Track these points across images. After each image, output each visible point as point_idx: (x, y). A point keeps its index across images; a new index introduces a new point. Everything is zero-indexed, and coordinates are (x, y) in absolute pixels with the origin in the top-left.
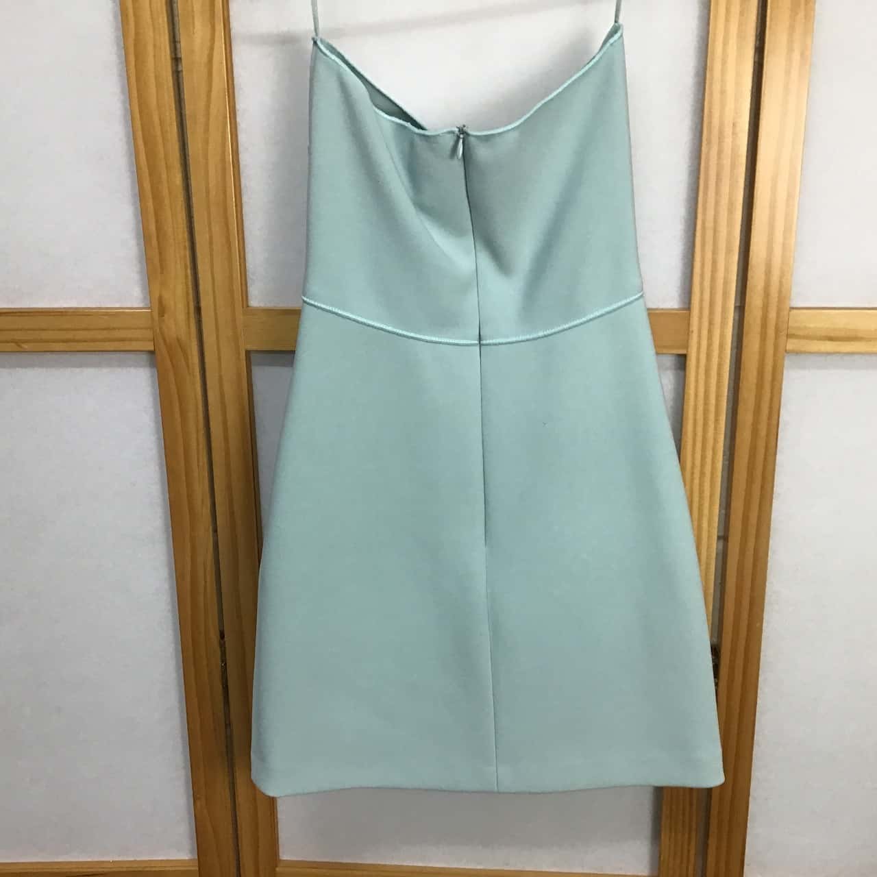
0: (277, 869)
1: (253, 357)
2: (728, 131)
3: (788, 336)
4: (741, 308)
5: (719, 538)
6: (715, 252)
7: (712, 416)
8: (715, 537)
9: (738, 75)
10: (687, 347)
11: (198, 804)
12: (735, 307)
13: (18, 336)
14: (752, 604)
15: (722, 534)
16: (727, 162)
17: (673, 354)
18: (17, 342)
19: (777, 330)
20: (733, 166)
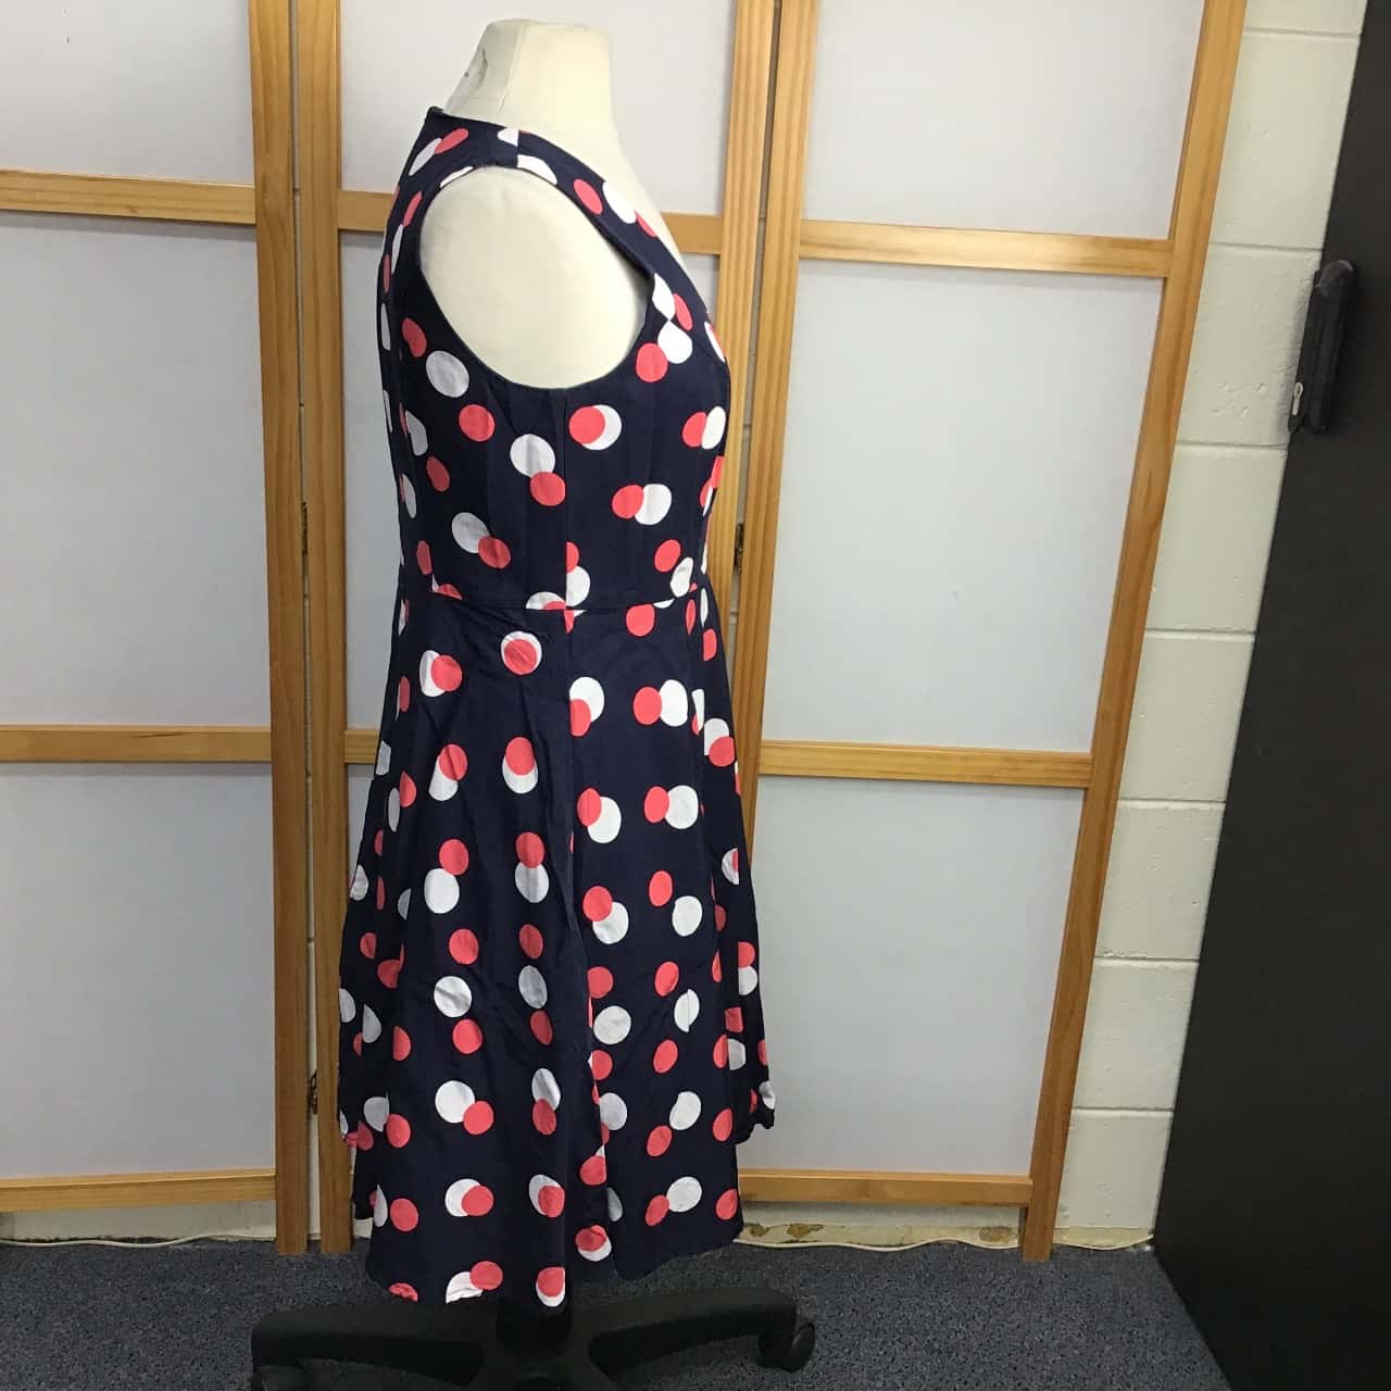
0: (346, 733)
1: (343, 236)
2: (754, 64)
3: (802, 243)
4: (763, 219)
5: (745, 426)
6: (743, 166)
7: (740, 311)
8: (741, 427)
9: (762, 20)
10: (720, 247)
11: (275, 663)
12: (760, 219)
13: (131, 202)
14: (770, 480)
15: (748, 422)
16: (753, 89)
17: (709, 255)
18: (131, 208)
19: (793, 239)
20: (758, 94)
